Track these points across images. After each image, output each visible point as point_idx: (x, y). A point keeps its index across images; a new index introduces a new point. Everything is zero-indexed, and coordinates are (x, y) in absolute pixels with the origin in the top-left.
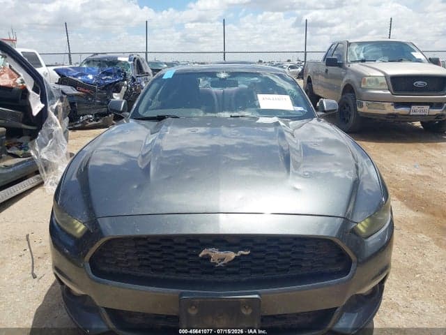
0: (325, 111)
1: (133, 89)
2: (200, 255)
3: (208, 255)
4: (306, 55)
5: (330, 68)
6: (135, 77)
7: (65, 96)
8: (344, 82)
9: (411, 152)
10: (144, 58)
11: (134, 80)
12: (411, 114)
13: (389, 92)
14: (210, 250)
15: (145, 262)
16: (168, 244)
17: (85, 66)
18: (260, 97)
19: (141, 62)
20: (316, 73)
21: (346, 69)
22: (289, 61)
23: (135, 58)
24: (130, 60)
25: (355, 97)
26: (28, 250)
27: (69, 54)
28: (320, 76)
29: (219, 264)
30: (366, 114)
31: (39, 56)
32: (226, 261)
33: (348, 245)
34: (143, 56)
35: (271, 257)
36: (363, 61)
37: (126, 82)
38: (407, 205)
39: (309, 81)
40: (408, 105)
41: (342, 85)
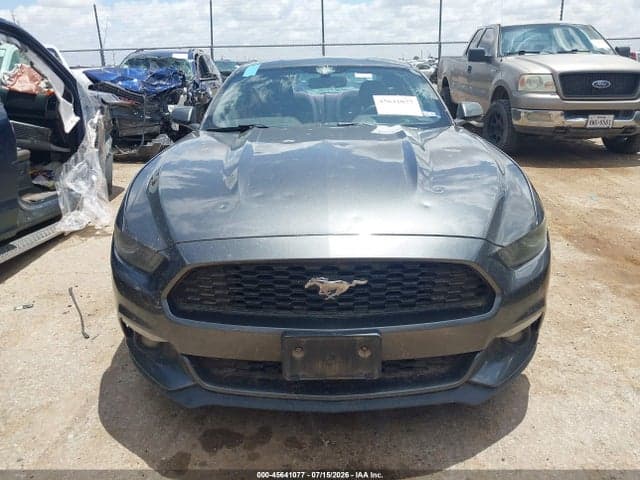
0: (464, 118)
1: (196, 98)
2: (306, 287)
3: (315, 286)
4: (440, 47)
5: (474, 65)
6: (197, 82)
7: (106, 107)
8: (493, 83)
9: (586, 180)
10: (210, 54)
11: (196, 85)
12: (589, 126)
13: (557, 97)
14: (318, 279)
15: (239, 297)
16: (266, 273)
17: (126, 67)
18: (377, 99)
19: (206, 60)
20: (455, 73)
21: (498, 65)
22: (416, 58)
23: (197, 55)
24: (190, 58)
25: (509, 104)
26: (74, 306)
27: (102, 51)
28: (460, 78)
29: (330, 297)
30: (525, 128)
31: (60, 54)
32: (338, 293)
33: (489, 273)
34: (206, 52)
35: (393, 289)
36: (522, 53)
37: (185, 89)
38: (576, 246)
39: (445, 84)
40: (584, 113)
41: (492, 87)
